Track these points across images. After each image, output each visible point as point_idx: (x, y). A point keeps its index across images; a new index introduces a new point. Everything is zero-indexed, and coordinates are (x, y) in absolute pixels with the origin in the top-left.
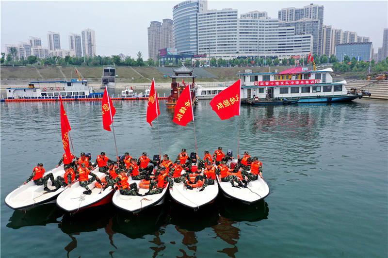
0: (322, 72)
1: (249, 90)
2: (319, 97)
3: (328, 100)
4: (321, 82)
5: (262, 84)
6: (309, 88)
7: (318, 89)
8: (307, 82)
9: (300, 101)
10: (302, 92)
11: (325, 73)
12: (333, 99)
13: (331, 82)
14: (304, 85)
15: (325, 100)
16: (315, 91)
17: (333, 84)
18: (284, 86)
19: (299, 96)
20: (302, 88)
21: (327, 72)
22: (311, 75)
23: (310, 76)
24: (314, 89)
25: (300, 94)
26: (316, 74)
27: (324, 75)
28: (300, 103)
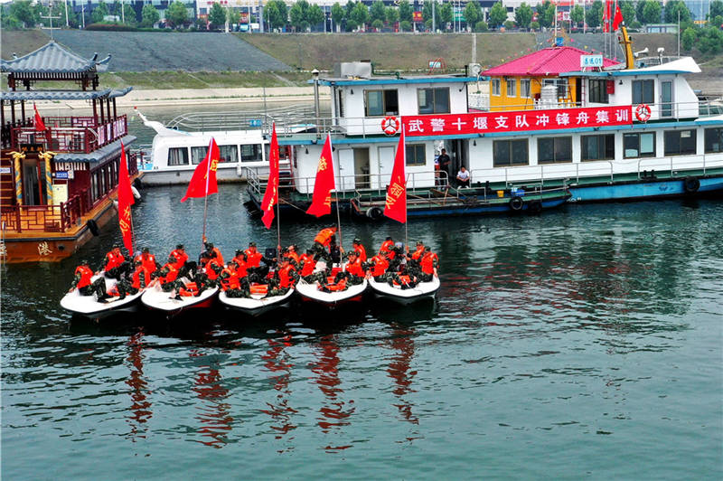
0: (657, 74)
1: (362, 155)
2: (649, 178)
3: (684, 187)
4: (655, 113)
5: (415, 126)
6: (610, 140)
7: (646, 146)
8: (602, 117)
9: (578, 196)
10: (585, 158)
11: (669, 79)
12: (703, 184)
13: (695, 113)
14: (589, 131)
15: (674, 188)
16: (634, 152)
17: (700, 125)
18: (510, 136)
19: (573, 175)
20: (584, 140)
21: (676, 73)
22: (618, 87)
23: (613, 92)
24: (632, 142)
25: (577, 168)
26: (634, 83)
27: (668, 88)
28: (579, 202)
